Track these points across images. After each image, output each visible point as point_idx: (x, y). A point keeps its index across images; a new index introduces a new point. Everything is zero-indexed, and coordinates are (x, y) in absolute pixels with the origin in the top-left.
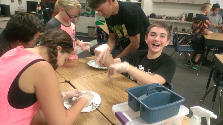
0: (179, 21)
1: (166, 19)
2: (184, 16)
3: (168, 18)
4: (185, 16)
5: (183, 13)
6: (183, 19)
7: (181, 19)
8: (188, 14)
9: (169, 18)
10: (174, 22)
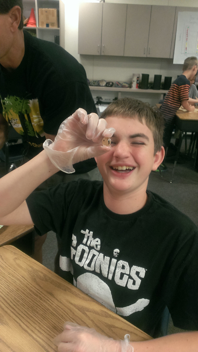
0: (128, 90)
1: (106, 86)
2: (135, 79)
3: (109, 84)
4: (137, 80)
5: (134, 75)
6: (134, 85)
7: (130, 86)
8: (141, 76)
9: (111, 84)
10: (120, 92)
